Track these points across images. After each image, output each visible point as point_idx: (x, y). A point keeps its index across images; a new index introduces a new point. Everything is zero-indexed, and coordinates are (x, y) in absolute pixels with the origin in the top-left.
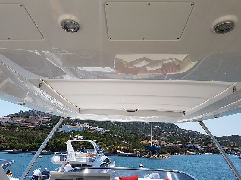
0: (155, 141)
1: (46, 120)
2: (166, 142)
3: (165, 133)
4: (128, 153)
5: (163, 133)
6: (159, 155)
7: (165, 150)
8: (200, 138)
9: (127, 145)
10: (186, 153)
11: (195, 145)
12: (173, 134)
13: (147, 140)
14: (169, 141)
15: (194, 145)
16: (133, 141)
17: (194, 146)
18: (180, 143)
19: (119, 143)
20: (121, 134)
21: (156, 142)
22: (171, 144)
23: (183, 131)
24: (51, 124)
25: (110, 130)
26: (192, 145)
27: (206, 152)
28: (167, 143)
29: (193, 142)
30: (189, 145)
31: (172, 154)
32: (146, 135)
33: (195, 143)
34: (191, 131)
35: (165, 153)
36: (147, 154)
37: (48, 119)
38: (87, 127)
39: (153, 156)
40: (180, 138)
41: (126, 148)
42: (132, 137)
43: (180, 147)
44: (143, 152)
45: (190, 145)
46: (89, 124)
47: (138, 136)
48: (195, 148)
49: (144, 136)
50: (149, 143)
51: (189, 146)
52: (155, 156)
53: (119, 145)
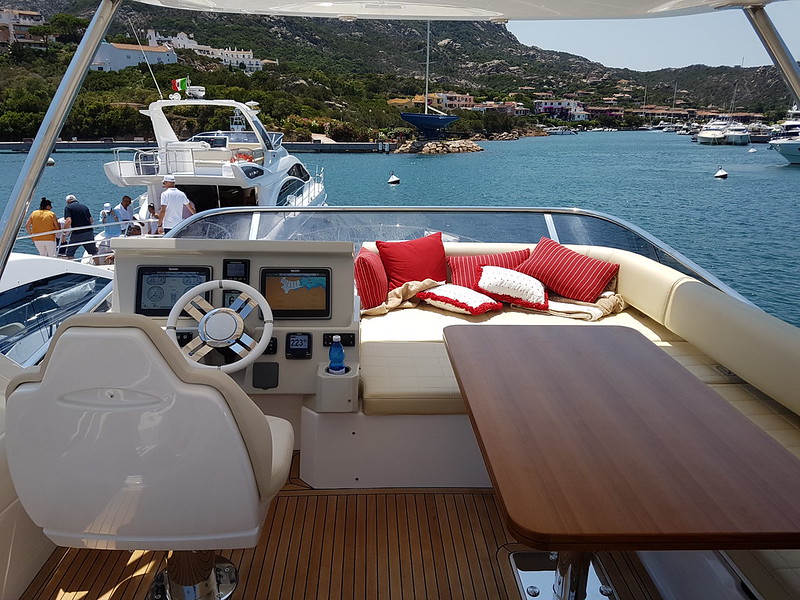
0: (435, 96)
1: (28, 22)
2: (472, 98)
3: (470, 65)
4: (348, 140)
5: (464, 66)
6: (448, 143)
7: (467, 127)
8: (585, 78)
9: (344, 113)
10: (534, 132)
11: (565, 102)
12: (497, 68)
13: (412, 92)
14: (482, 92)
15: (560, 104)
16: (364, 99)
17: (560, 106)
18: (518, 99)
19: (317, 110)
20: (320, 74)
21: (438, 100)
22: (488, 103)
23: (531, 56)
24: (52, 38)
25: (277, 62)
26: (556, 105)
27: (596, 126)
28: (475, 101)
29: (559, 94)
30: (544, 104)
31: (488, 137)
32: (406, 76)
33: (565, 97)
34: (560, 54)
35: (466, 137)
36: (409, 143)
37: (32, 17)
38: (190, 52)
39: (430, 146)
40: (521, 83)
41: (340, 124)
42: (360, 84)
43: (517, 112)
44: (397, 135)
45: (549, 105)
46: (195, 38)
47: (379, 80)
48: (565, 114)
49: (402, 79)
50: (417, 105)
51: (544, 106)
52: (434, 146)
53: (315, 115)
